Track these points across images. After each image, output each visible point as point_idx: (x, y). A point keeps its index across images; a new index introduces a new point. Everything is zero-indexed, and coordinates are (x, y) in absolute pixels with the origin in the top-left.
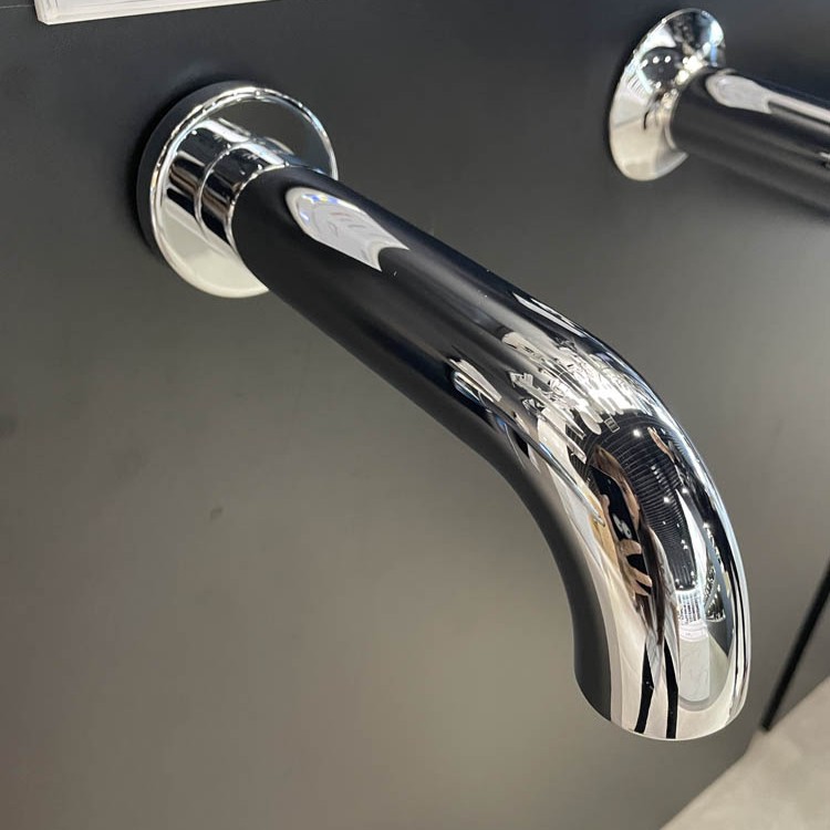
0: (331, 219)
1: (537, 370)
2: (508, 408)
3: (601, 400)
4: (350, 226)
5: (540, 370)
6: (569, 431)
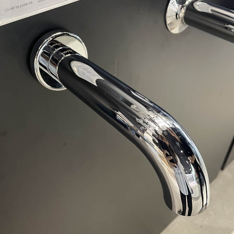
0: (83, 70)
1: (144, 118)
2: (135, 128)
3: (162, 126)
4: (88, 72)
5: (145, 119)
6: (153, 135)
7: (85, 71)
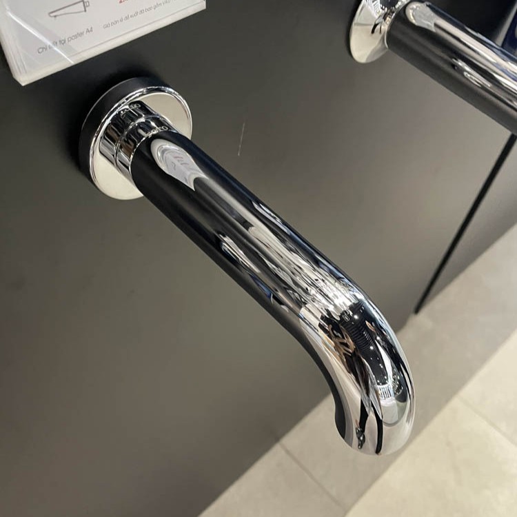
7: (179, 161)
